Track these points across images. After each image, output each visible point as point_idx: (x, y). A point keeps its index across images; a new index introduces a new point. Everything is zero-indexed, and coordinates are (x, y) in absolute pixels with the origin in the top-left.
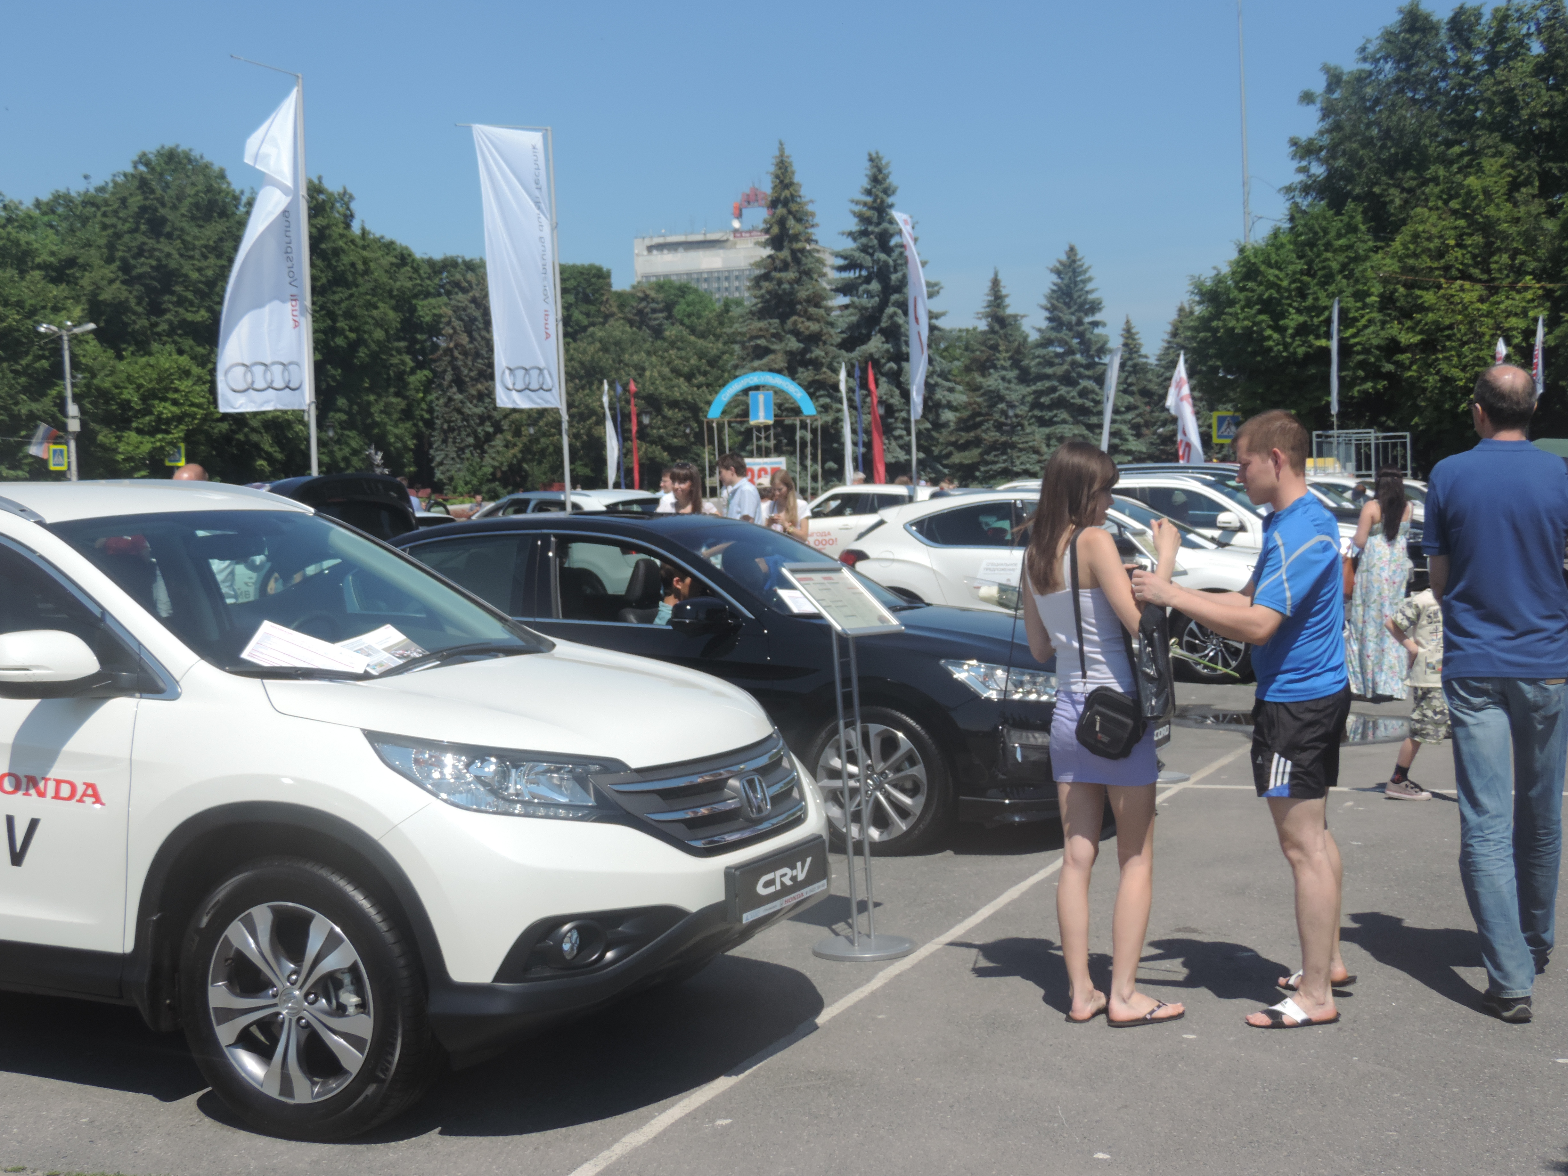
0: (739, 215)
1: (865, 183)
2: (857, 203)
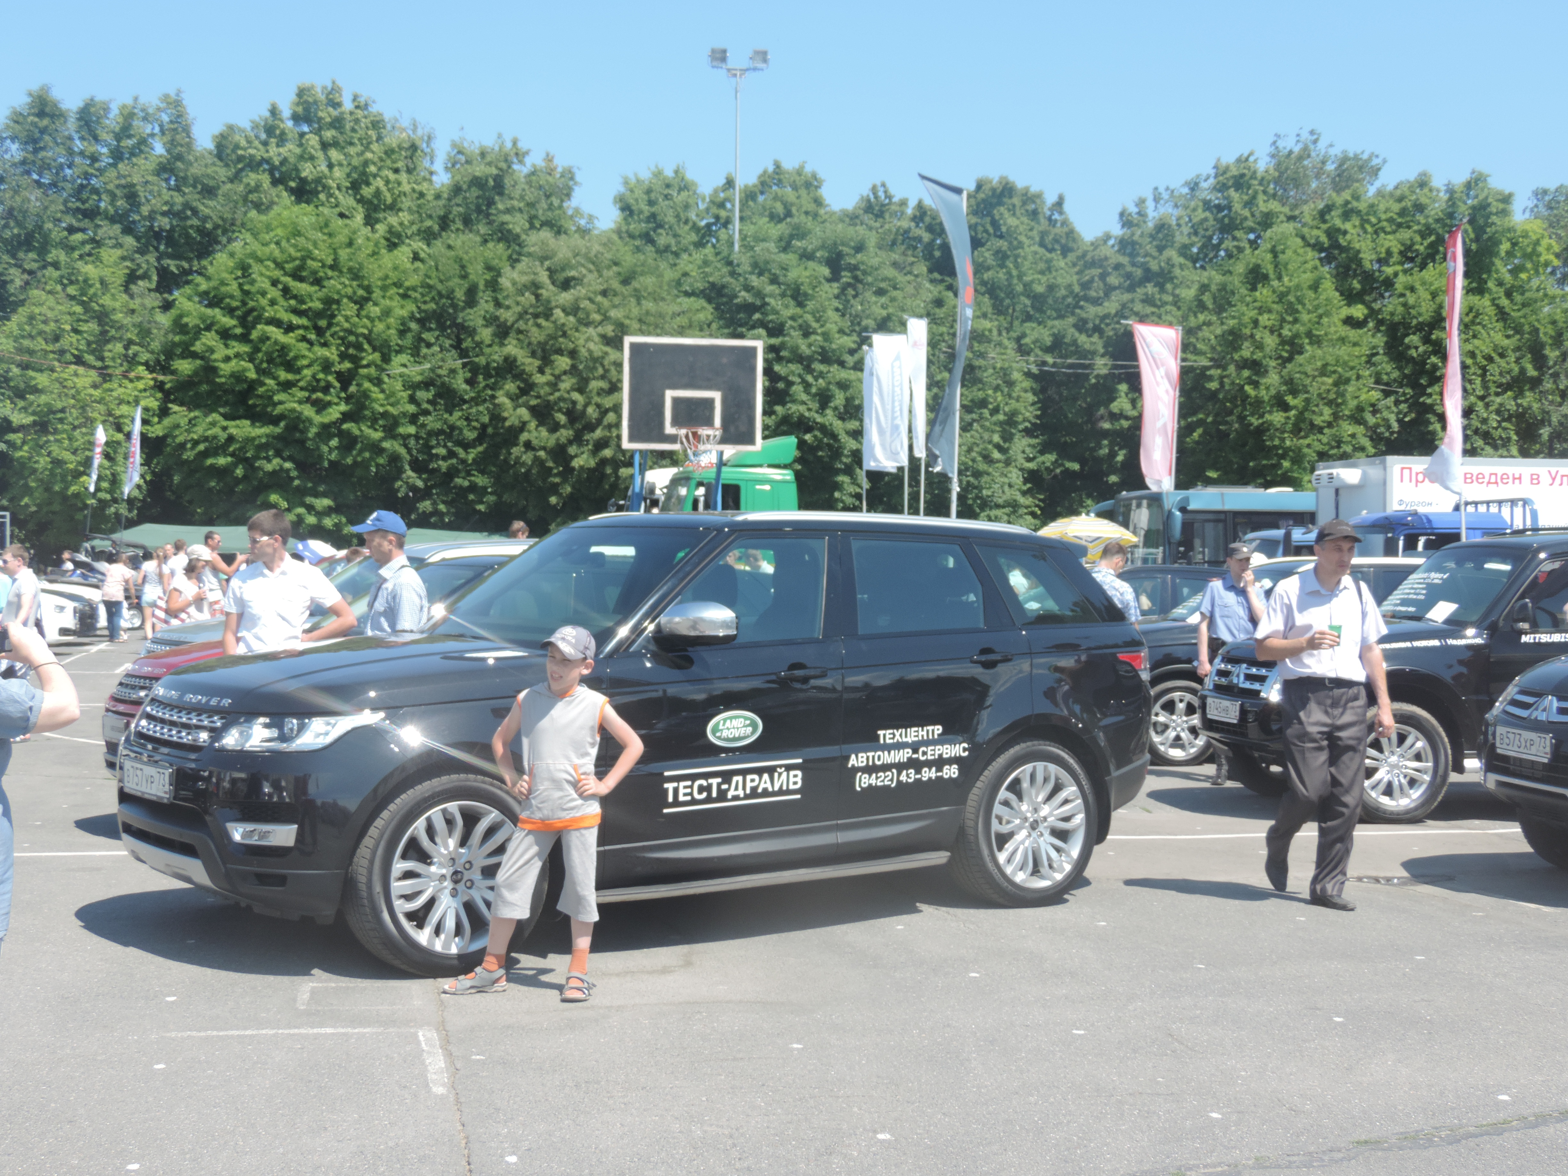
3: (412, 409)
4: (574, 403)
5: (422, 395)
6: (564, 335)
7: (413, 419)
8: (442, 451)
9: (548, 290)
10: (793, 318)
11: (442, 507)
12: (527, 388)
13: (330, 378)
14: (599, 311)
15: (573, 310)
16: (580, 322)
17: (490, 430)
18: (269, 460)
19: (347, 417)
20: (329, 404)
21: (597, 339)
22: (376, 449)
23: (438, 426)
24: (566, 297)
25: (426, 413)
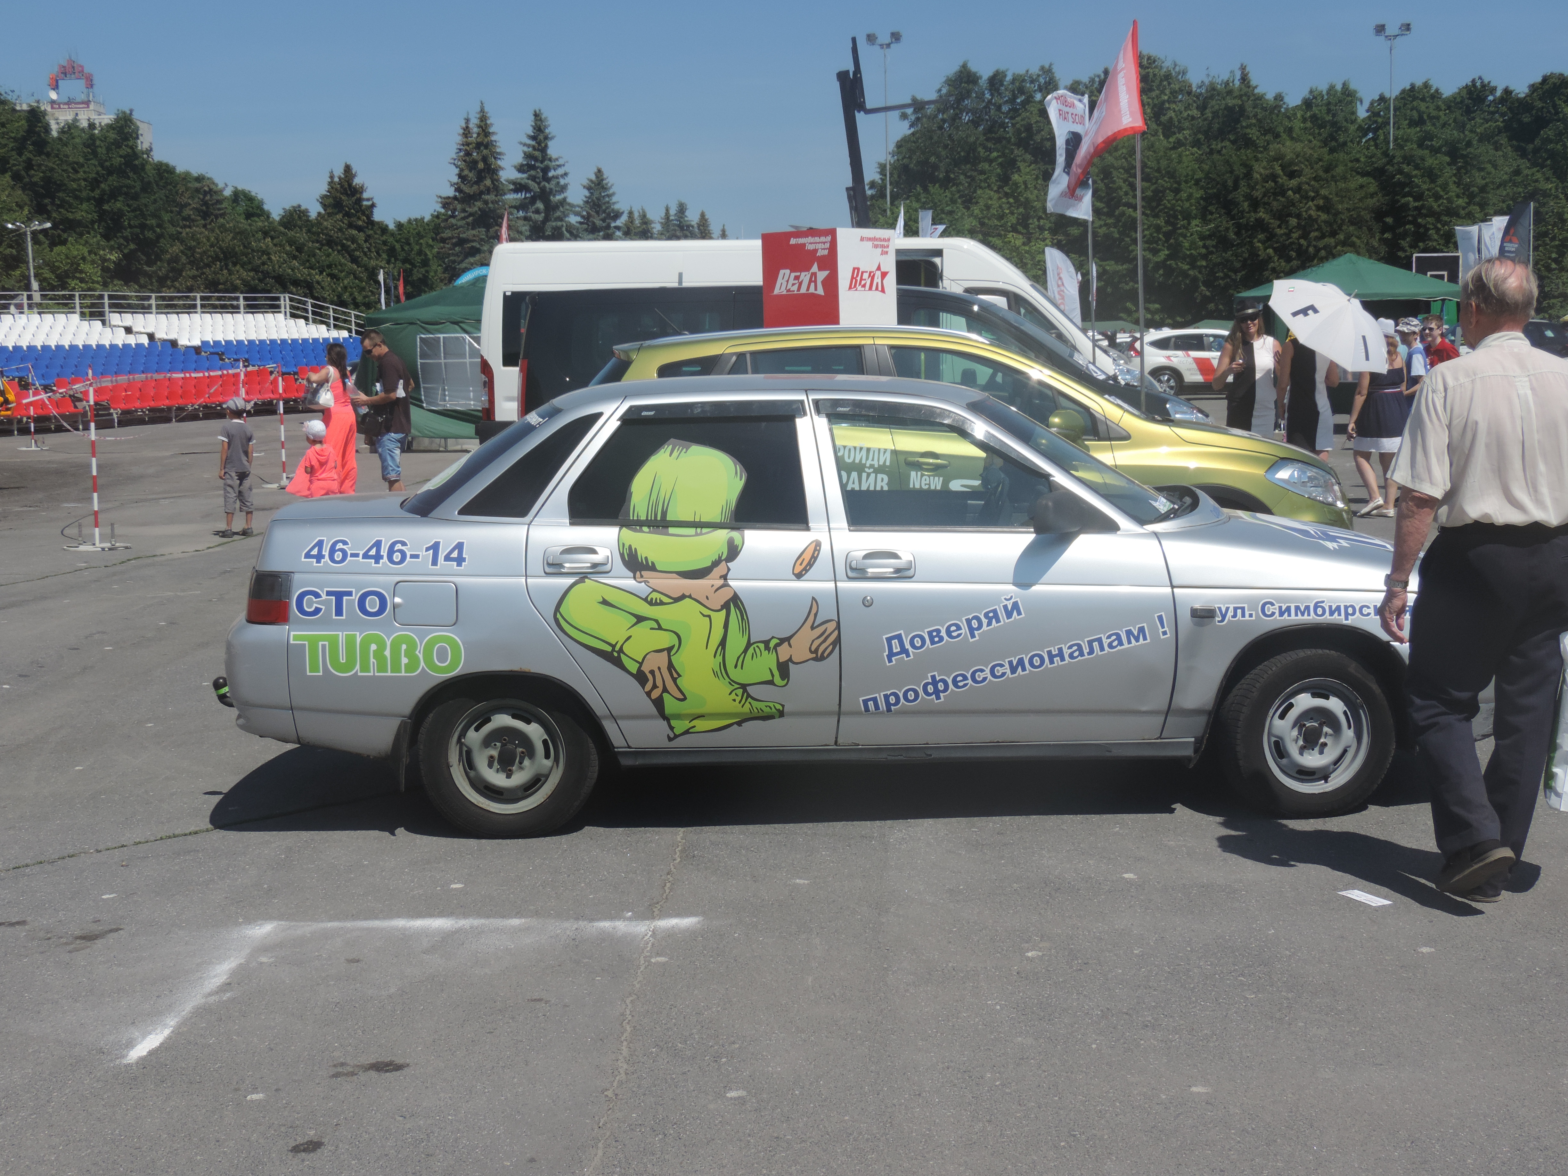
0: (55, 87)
1: (530, 132)
2: (525, 145)
3: (1204, 251)
4: (1302, 245)
5: (1208, 242)
6: (1293, 205)
7: (1204, 257)
8: (1221, 274)
9: (1283, 179)
10: (1428, 190)
11: (1221, 307)
12: (1271, 236)
13: (1161, 236)
14: (1313, 191)
15: (1298, 190)
16: (1302, 197)
17: (1249, 262)
18: (1127, 284)
19: (1169, 257)
20: (1159, 251)
21: (1314, 208)
22: (1185, 274)
23: (1219, 260)
24: (1294, 183)
25: (1212, 253)
